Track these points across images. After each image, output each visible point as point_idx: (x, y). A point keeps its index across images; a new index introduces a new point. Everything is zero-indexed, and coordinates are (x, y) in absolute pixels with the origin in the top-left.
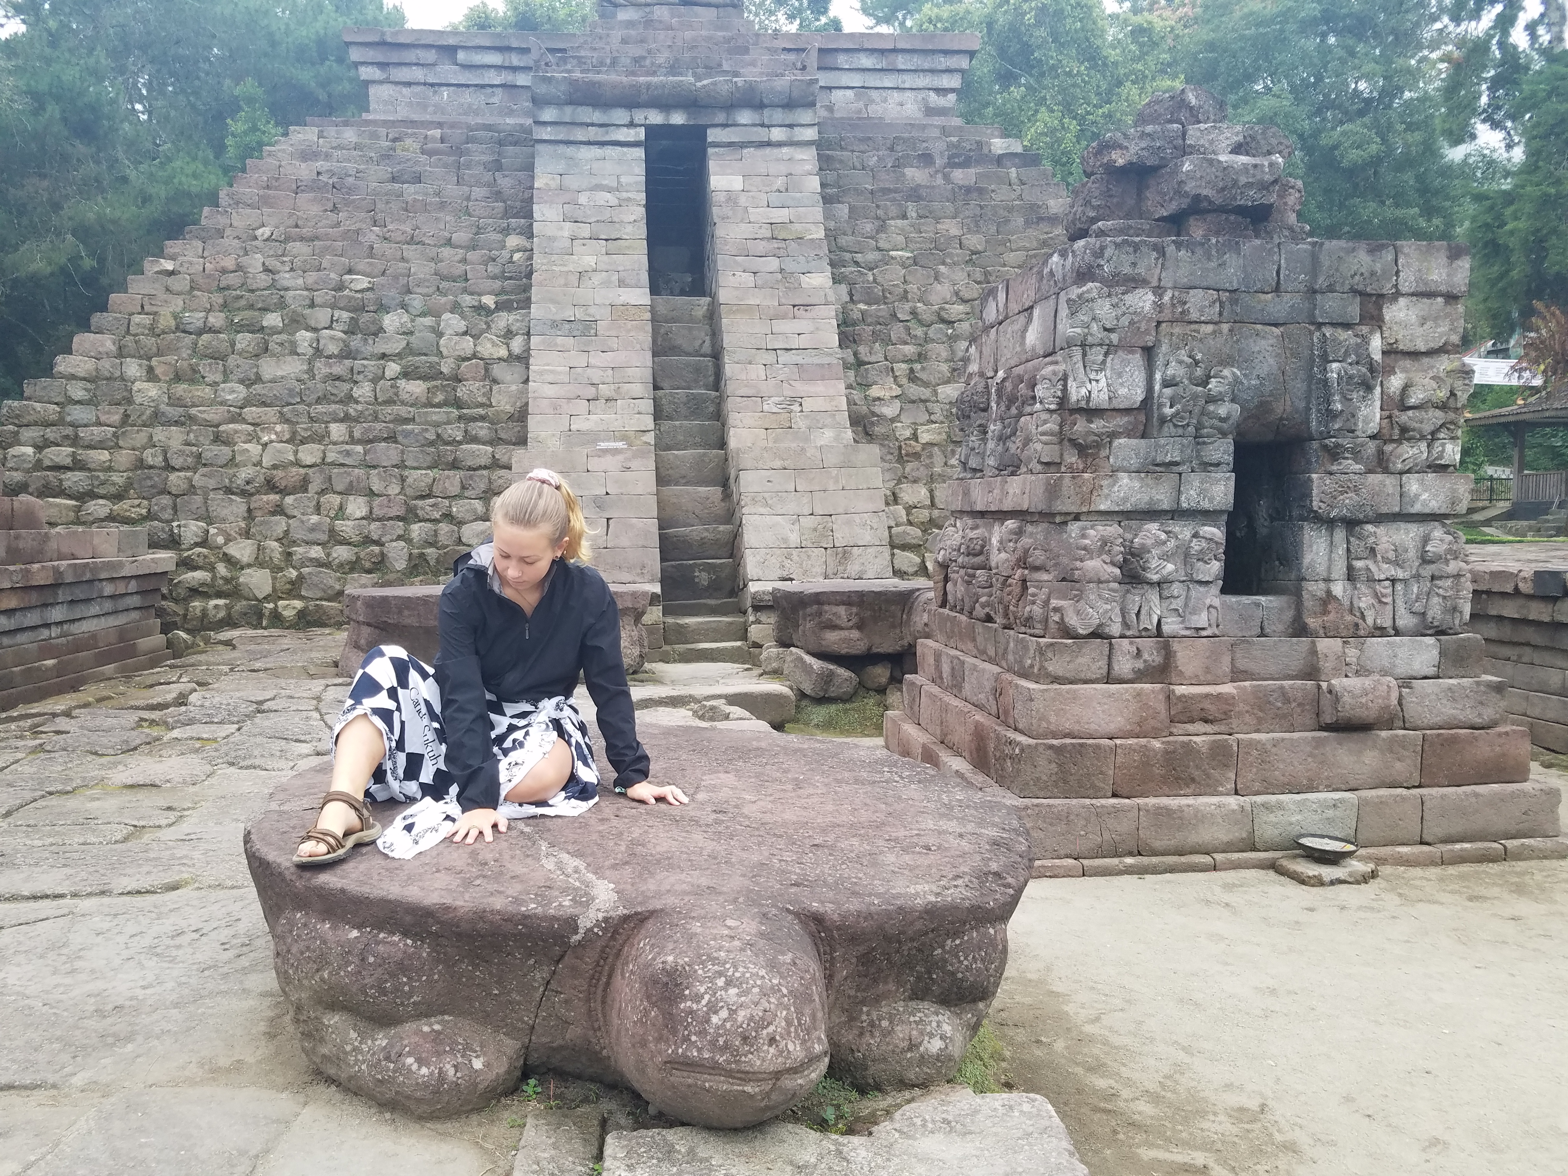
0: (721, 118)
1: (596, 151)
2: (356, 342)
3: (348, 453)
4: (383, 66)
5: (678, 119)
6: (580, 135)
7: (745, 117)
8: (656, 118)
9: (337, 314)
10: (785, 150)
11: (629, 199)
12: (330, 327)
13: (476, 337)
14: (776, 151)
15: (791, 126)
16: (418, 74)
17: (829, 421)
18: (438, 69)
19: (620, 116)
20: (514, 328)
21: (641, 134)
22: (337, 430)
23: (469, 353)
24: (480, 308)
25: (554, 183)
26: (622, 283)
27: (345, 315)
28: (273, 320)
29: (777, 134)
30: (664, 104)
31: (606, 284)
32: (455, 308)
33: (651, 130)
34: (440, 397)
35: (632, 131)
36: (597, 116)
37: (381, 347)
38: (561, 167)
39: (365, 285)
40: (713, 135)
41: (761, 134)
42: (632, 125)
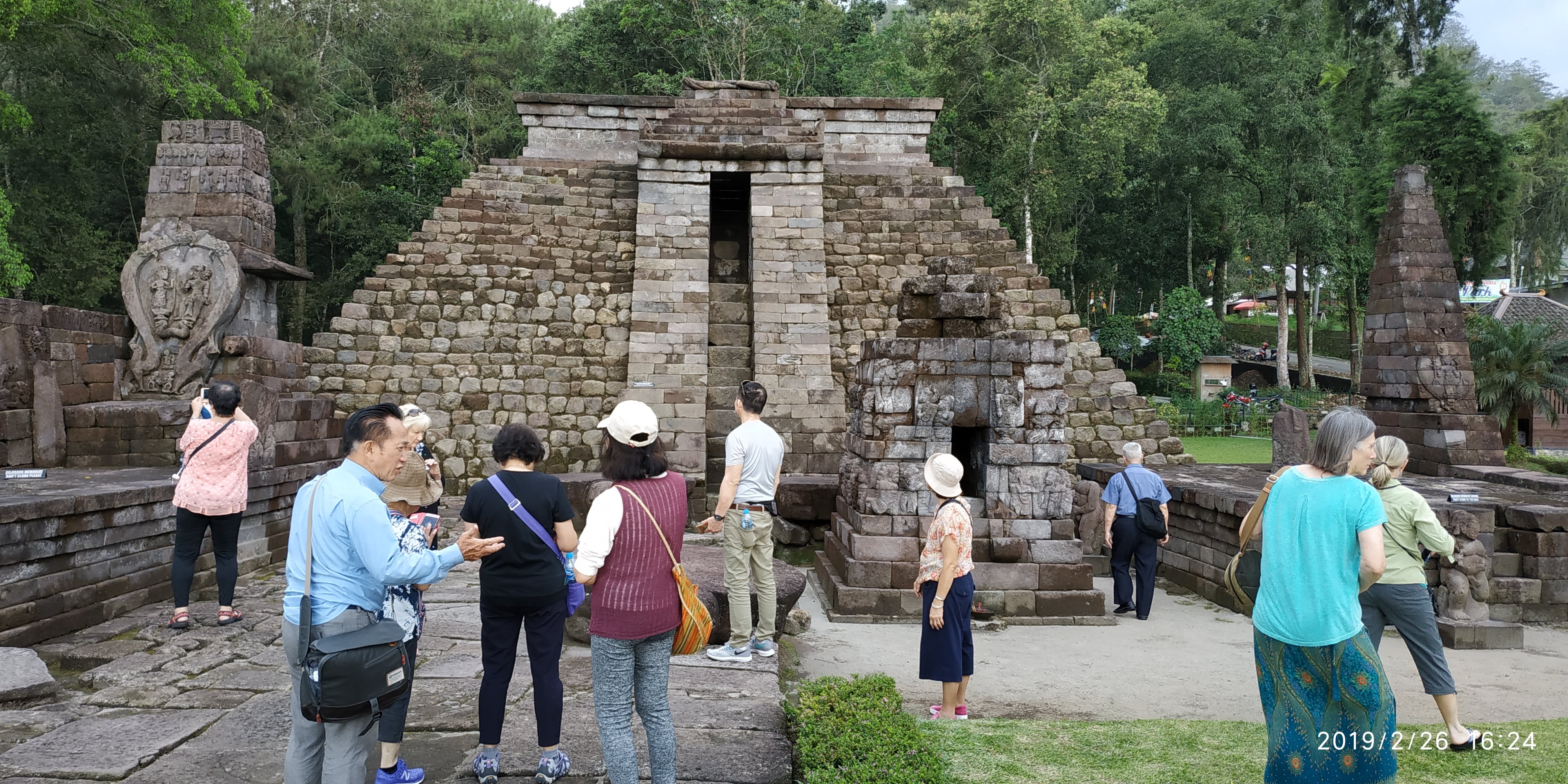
0: (760, 166)
1: (679, 188)
2: (521, 311)
3: (514, 385)
4: (538, 116)
5: (732, 167)
6: (668, 177)
7: (776, 166)
8: (718, 167)
9: (509, 293)
10: (801, 188)
11: (698, 222)
12: (504, 302)
13: (597, 309)
14: (795, 188)
15: (805, 173)
16: (561, 121)
17: (818, 371)
18: (575, 118)
19: (695, 165)
20: (621, 305)
21: (708, 177)
22: (508, 370)
23: (592, 321)
24: (600, 292)
25: (650, 209)
26: (691, 278)
27: (514, 294)
28: (468, 296)
29: (797, 178)
30: (725, 157)
31: (681, 279)
32: (585, 292)
33: (713, 174)
34: (572, 349)
35: (702, 176)
36: (680, 165)
37: (536, 315)
38: (655, 199)
39: (527, 274)
40: (754, 178)
41: (786, 178)
42: (702, 171)
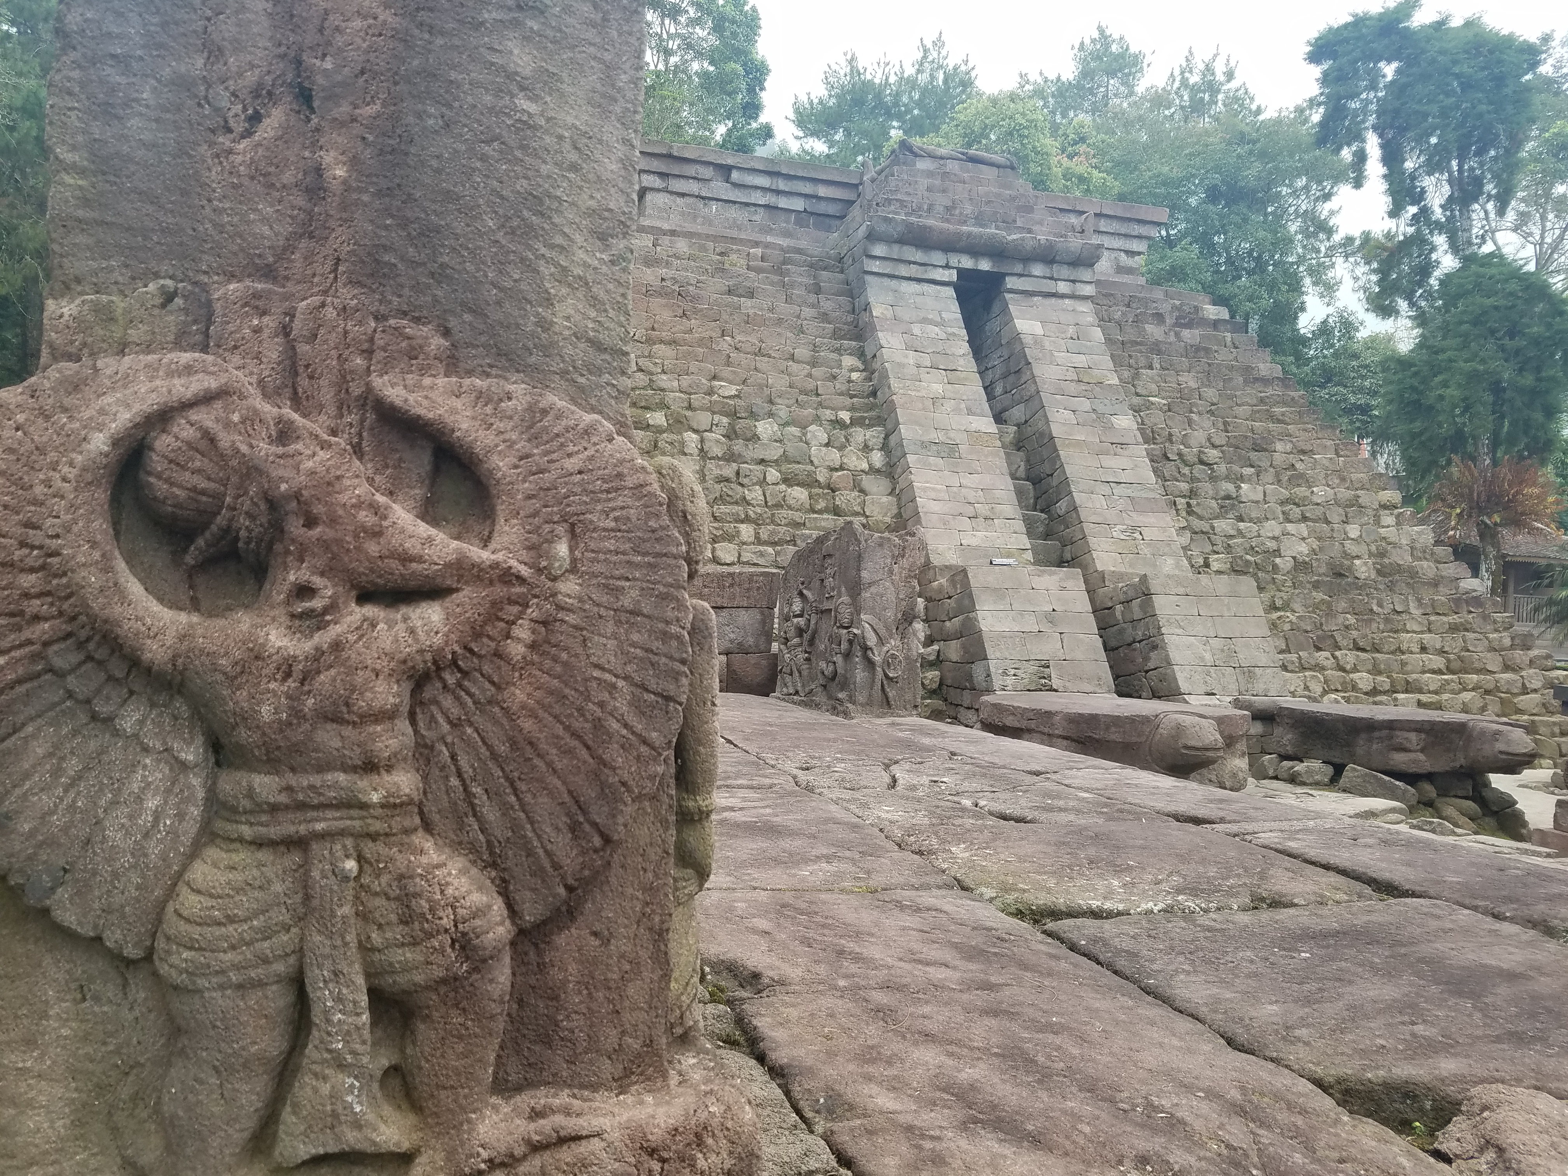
0: (1019, 268)
1: (914, 287)
2: (738, 446)
3: (762, 554)
4: (663, 175)
5: (985, 265)
6: (904, 270)
7: (1038, 269)
8: (967, 263)
9: (717, 418)
10: (1067, 301)
11: (954, 334)
12: (710, 431)
13: (841, 448)
14: (1060, 301)
15: (1074, 281)
16: (693, 187)
17: (1167, 550)
18: (713, 184)
19: (938, 258)
20: (870, 443)
21: (953, 276)
22: (746, 531)
23: (837, 464)
24: (838, 423)
25: (889, 313)
26: (970, 412)
27: (725, 420)
28: (658, 418)
29: (1063, 287)
30: (974, 252)
31: (957, 411)
32: (817, 420)
33: (961, 272)
34: (821, 505)
35: (947, 272)
36: (918, 256)
37: (761, 453)
38: (890, 299)
39: (733, 392)
40: (1011, 282)
41: (1049, 286)
42: (947, 266)
